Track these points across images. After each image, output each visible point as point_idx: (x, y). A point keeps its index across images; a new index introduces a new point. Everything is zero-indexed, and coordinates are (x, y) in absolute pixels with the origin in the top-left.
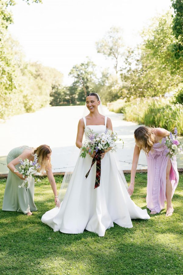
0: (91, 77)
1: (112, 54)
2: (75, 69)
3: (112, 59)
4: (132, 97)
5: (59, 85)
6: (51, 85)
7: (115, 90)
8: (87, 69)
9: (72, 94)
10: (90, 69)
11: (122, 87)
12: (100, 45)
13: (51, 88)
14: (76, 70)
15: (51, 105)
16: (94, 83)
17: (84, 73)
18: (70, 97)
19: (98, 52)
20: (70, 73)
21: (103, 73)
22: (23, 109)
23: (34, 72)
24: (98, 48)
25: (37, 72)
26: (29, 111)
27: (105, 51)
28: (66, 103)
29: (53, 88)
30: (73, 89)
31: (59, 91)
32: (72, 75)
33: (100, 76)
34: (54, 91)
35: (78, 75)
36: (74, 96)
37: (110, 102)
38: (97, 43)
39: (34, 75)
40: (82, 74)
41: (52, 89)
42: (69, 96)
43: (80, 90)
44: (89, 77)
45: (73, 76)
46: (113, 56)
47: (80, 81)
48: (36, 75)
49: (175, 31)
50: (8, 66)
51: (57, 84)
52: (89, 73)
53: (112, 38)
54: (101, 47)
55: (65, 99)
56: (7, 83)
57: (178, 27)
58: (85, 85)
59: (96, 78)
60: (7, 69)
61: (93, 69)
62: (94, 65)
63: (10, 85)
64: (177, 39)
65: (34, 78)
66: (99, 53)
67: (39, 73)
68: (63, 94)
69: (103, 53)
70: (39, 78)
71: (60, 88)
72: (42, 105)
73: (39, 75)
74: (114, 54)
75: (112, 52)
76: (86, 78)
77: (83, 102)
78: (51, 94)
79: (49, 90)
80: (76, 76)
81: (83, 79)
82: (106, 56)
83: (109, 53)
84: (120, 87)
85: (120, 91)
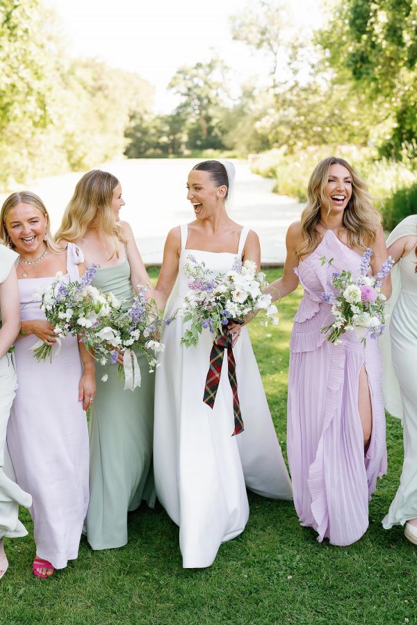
0: (217, 95)
1: (265, 44)
2: (181, 76)
3: (266, 55)
4: (300, 144)
5: (146, 112)
6: (127, 111)
7: (262, 128)
8: (209, 77)
9: (174, 131)
10: (215, 76)
11: (277, 123)
12: (238, 22)
13: (128, 118)
14: (185, 79)
15: (126, 157)
16: (223, 109)
17: (201, 84)
18: (169, 139)
19: (235, 38)
20: (172, 86)
21: (243, 88)
22: (66, 164)
23: (90, 83)
24: (233, 30)
25: (95, 80)
26: (76, 168)
27: (250, 37)
28: (159, 151)
29: (132, 117)
30: (176, 122)
31: (144, 125)
32: (174, 90)
33: (237, 93)
34: (133, 124)
35: (189, 89)
36: (178, 136)
37: (258, 153)
38: (233, 19)
39: (90, 89)
40: (197, 86)
41: (130, 120)
42: (168, 136)
43: (193, 124)
44: (212, 94)
45: (178, 92)
46: (269, 47)
47: (192, 104)
48: (93, 88)
49: (354, 28)
50: (39, 78)
51: (140, 110)
52: (214, 87)
53: (265, 8)
54: (240, 26)
55: (158, 143)
56: (36, 113)
57: (358, 22)
58: (204, 112)
59: (229, 96)
60: (36, 85)
61: (224, 77)
62: (226, 67)
63: (41, 117)
64: (359, 41)
65: (89, 96)
66: (235, 41)
67: (100, 83)
68: (152, 131)
69: (245, 42)
70: (99, 94)
71: (146, 117)
72: (106, 157)
73: (100, 89)
74: (269, 44)
75: (265, 38)
76: (207, 97)
77: (197, 151)
78: (128, 132)
79: (123, 123)
80: (184, 90)
81: (200, 99)
82: (253, 47)
83: (257, 41)
84: (273, 123)
85: (274, 131)
